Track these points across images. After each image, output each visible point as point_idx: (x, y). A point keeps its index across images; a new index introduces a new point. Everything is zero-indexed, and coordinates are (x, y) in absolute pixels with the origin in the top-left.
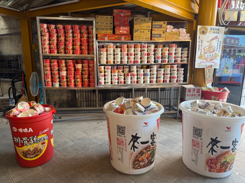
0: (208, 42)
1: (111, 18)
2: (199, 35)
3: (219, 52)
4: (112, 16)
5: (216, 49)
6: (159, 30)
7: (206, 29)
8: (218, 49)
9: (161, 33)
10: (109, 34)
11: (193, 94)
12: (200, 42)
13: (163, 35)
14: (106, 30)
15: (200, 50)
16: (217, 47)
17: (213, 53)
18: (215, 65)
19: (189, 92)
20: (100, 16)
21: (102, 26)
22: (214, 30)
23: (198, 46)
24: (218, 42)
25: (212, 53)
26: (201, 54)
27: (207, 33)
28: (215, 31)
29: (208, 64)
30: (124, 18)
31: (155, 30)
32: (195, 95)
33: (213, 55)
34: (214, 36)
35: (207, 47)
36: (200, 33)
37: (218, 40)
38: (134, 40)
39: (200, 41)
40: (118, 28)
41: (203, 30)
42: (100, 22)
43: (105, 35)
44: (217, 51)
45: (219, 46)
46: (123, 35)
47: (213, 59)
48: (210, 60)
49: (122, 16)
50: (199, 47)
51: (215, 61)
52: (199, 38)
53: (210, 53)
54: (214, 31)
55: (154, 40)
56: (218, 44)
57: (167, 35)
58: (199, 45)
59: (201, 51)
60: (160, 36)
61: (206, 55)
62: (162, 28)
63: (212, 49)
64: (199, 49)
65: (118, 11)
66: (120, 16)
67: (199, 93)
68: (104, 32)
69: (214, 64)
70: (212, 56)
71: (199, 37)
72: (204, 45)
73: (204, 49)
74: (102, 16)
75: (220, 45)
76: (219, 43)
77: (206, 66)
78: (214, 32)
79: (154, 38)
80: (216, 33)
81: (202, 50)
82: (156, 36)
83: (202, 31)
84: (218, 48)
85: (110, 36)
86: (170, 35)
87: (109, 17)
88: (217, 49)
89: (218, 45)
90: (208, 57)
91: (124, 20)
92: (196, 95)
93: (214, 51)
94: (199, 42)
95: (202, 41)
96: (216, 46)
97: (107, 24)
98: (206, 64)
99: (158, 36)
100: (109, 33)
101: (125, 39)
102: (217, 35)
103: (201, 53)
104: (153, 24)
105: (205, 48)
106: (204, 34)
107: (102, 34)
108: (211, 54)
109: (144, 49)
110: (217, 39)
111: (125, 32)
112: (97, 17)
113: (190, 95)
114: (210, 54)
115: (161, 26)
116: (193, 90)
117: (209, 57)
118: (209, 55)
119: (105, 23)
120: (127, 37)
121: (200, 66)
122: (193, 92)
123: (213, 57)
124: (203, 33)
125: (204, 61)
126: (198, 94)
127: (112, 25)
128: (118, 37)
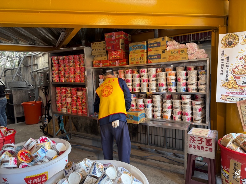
0: (241, 59)
1: (104, 43)
2: (223, 49)
4: (105, 42)
6: (157, 49)
9: (161, 52)
10: (103, 61)
11: (199, 145)
12: (225, 61)
13: (163, 55)
14: (102, 56)
15: (225, 73)
19: (192, 141)
20: (95, 43)
21: (96, 53)
26: (227, 80)
27: (237, 44)
30: (116, 42)
31: (151, 51)
32: (203, 148)
35: (240, 68)
36: (224, 45)
38: (130, 64)
39: (225, 58)
40: (110, 53)
41: (230, 40)
42: (95, 49)
43: (100, 62)
46: (117, 60)
49: (113, 39)
50: (222, 68)
52: (223, 54)
55: (151, 62)
57: (170, 54)
58: (222, 65)
59: (227, 75)
60: (159, 56)
61: (239, 82)
62: (160, 46)
64: (222, 71)
65: (109, 35)
66: (111, 40)
67: (211, 147)
68: (99, 59)
71: (223, 51)
72: (232, 65)
73: (234, 72)
74: (96, 43)
77: (240, 99)
79: (151, 60)
81: (229, 73)
82: (153, 57)
83: (228, 41)
85: (105, 63)
86: (173, 54)
87: (102, 42)
90: (244, 85)
91: (115, 43)
92: (205, 149)
94: (223, 60)
95: (228, 58)
97: (100, 50)
98: (242, 96)
99: (156, 57)
100: (104, 59)
101: (119, 64)
103: (227, 77)
104: (148, 43)
105: (236, 70)
107: (97, 61)
109: (143, 74)
111: (118, 57)
112: (92, 44)
113: (194, 146)
115: (159, 44)
116: (200, 139)
119: (98, 49)
120: (122, 62)
121: (226, 99)
122: (200, 142)
124: (230, 44)
125: (236, 91)
126: (209, 147)
127: (105, 51)
128: (113, 62)
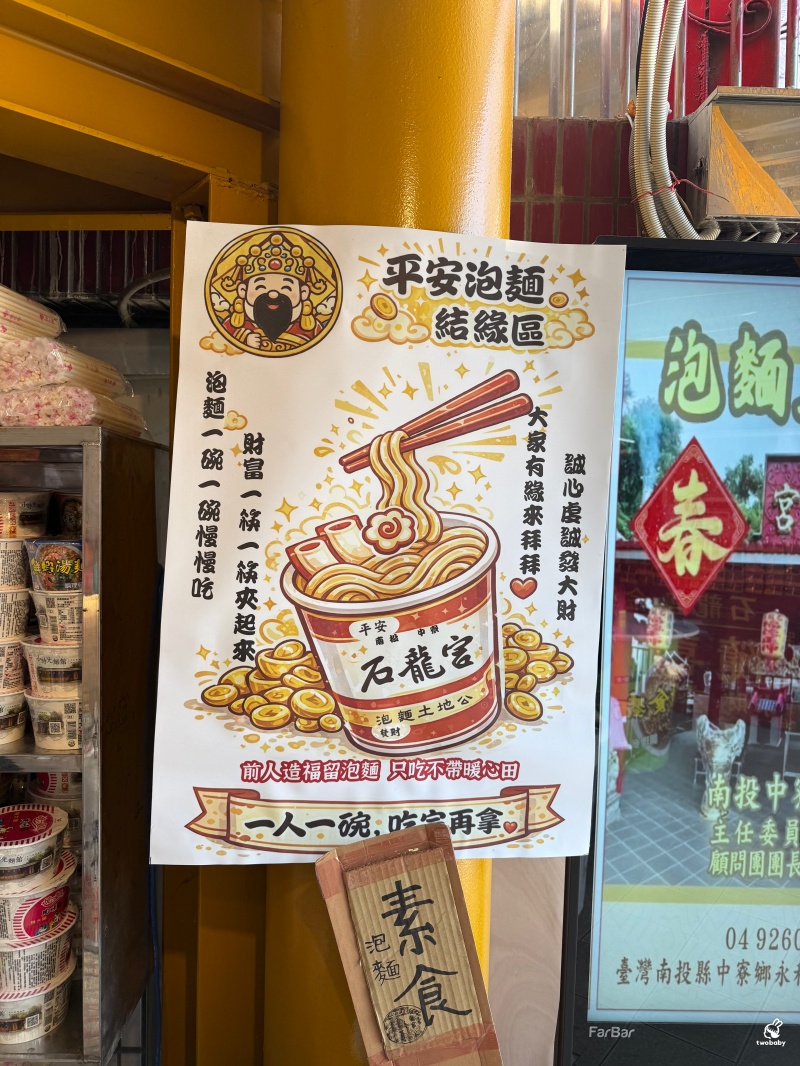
0: (354, 462)
2: (215, 362)
3: (566, 611)
5: (509, 568)
7: (322, 276)
8: (550, 574)
12: (234, 464)
15: (226, 584)
16: (532, 540)
17: (475, 625)
18: (510, 812)
22: (443, 283)
23: (196, 524)
24: (534, 466)
25: (448, 630)
26: (243, 651)
27: (325, 325)
28: (474, 306)
29: (397, 790)
33: (461, 659)
34: (459, 386)
35: (350, 541)
36: (223, 323)
37: (536, 442)
39: (230, 443)
41: (274, 284)
44: (523, 590)
45: (551, 528)
47: (473, 714)
48: (421, 732)
50: (208, 537)
51: (508, 741)
52: (213, 408)
53: (422, 619)
54: (447, 303)
56: (534, 491)
58: (209, 510)
59: (246, 598)
61: (345, 663)
63: (435, 562)
64: (206, 562)
69: (492, 787)
70: (453, 675)
71: (216, 382)
72: (287, 509)
73: (301, 575)
75: (572, 513)
76: (554, 478)
77: (352, 825)
78: (450, 326)
80: (492, 329)
81: (266, 587)
83: (253, 295)
84: (551, 549)
88: (531, 564)
89: (533, 515)
90: (376, 692)
93: (478, 594)
94: (212, 460)
95: (254, 443)
96: (512, 529)
98: (362, 791)
102: (506, 358)
103: (243, 624)
105: (321, 557)
106: (291, 350)
108: (434, 643)
110: (521, 427)
114: (410, 639)
117: (405, 685)
118: (396, 657)
121: (239, 827)
123: (477, 693)
124: (276, 324)
125: (314, 754)
